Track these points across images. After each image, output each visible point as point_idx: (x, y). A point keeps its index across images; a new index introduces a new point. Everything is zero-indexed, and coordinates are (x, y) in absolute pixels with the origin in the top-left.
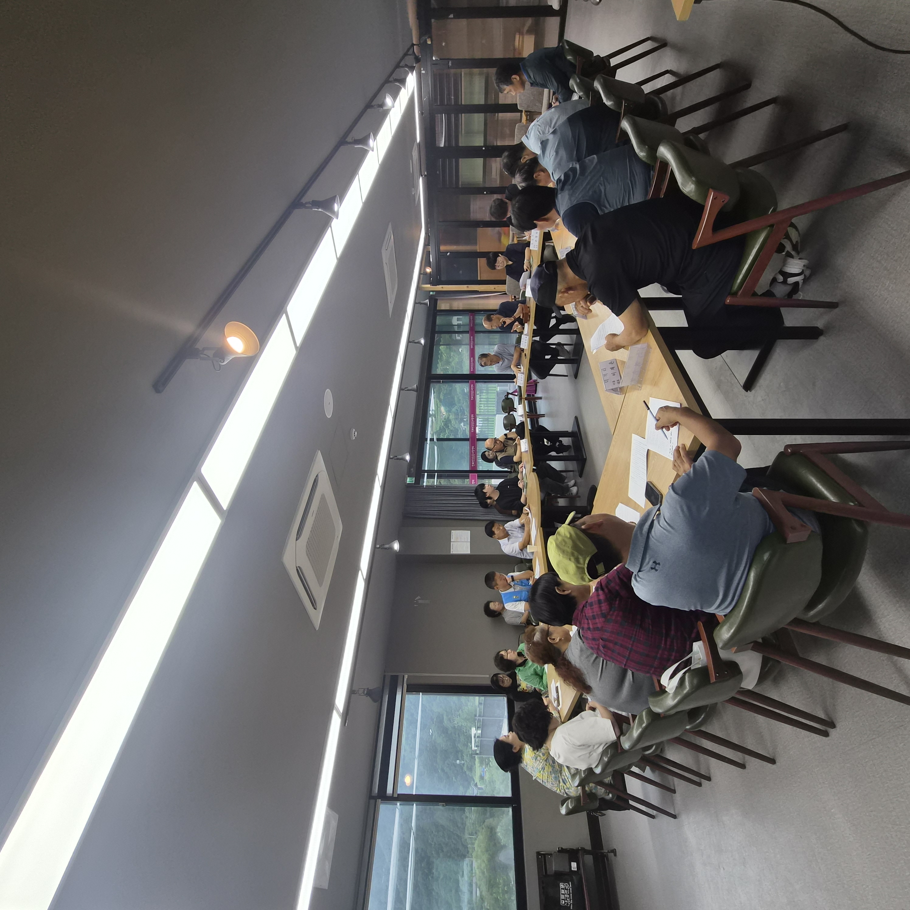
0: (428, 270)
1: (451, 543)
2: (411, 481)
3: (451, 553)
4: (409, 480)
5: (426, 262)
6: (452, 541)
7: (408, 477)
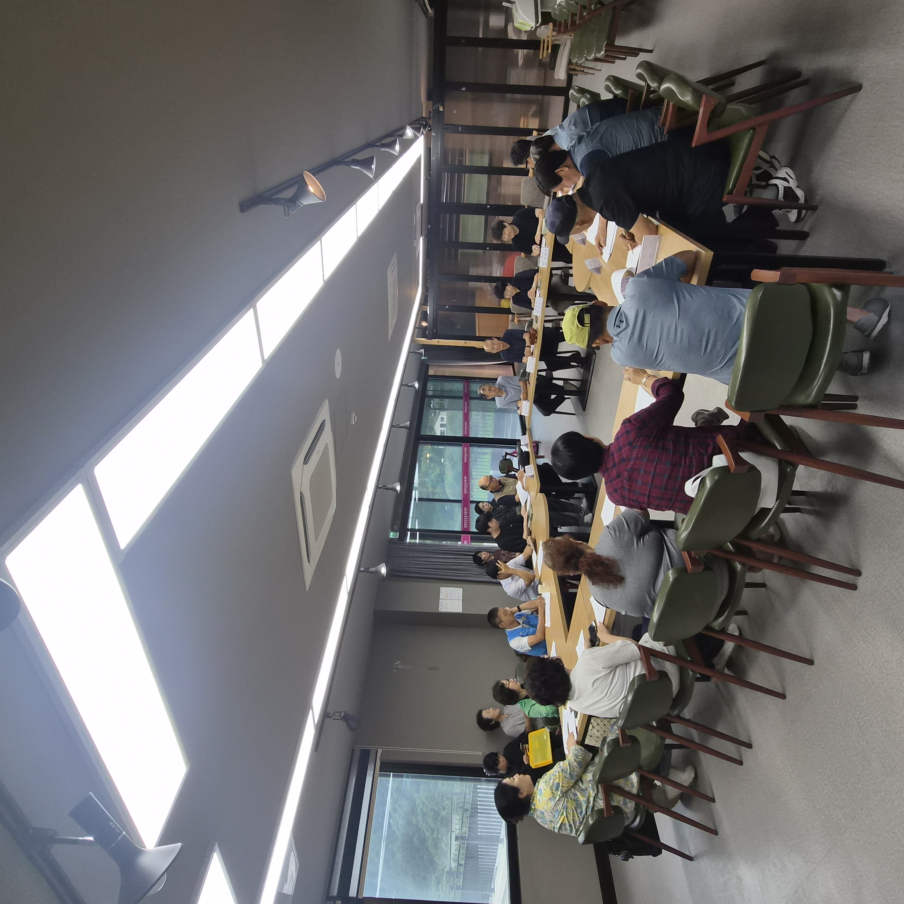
0: (424, 324)
1: (440, 600)
2: (394, 535)
3: (440, 610)
4: (392, 535)
5: (423, 315)
6: (440, 598)
7: (392, 531)
